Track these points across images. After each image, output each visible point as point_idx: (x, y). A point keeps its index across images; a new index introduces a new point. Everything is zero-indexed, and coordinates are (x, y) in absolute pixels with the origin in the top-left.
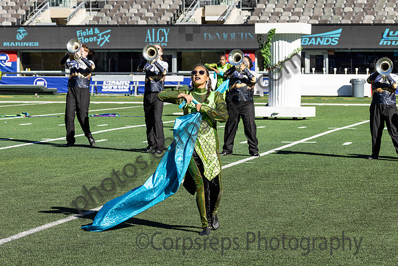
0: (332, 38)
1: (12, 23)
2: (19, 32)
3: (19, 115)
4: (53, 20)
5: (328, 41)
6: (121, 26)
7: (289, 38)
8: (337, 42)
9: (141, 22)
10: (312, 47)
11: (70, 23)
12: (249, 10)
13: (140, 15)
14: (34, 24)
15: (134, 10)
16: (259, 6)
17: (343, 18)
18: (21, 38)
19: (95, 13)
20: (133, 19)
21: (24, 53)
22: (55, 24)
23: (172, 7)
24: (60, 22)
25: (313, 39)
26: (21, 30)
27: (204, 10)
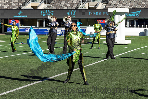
0: (137, 14)
1: (17, 8)
3: (19, 43)
4: (32, 7)
5: (135, 15)
6: (58, 9)
7: (121, 14)
8: (139, 16)
9: (65, 8)
10: (130, 17)
11: (39, 8)
12: (106, 3)
13: (65, 5)
14: (25, 9)
15: (62, 3)
16: (110, 2)
17: (141, 7)
18: (20, 14)
19: (48, 5)
20: (62, 7)
21: (21, 20)
22: (33, 9)
23: (77, 2)
24: (35, 8)
25: (130, 14)
26: (20, 11)
27: (89, 4)
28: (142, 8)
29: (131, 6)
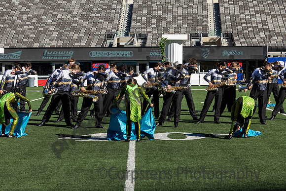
0: (17, 55)
5: (14, 57)
8: (19, 58)
10: (6, 61)
17: (23, 45)
28: (23, 47)
29: (8, 45)
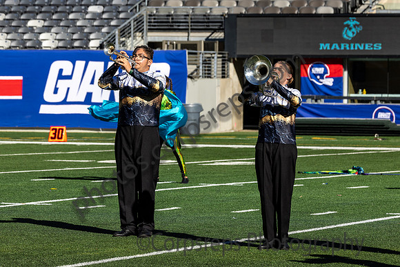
1: (335, 9)
2: (348, 26)
3: (347, 172)
14: (374, 12)
21: (355, 63)
26: (352, 22)
